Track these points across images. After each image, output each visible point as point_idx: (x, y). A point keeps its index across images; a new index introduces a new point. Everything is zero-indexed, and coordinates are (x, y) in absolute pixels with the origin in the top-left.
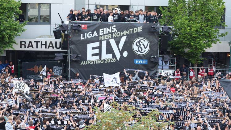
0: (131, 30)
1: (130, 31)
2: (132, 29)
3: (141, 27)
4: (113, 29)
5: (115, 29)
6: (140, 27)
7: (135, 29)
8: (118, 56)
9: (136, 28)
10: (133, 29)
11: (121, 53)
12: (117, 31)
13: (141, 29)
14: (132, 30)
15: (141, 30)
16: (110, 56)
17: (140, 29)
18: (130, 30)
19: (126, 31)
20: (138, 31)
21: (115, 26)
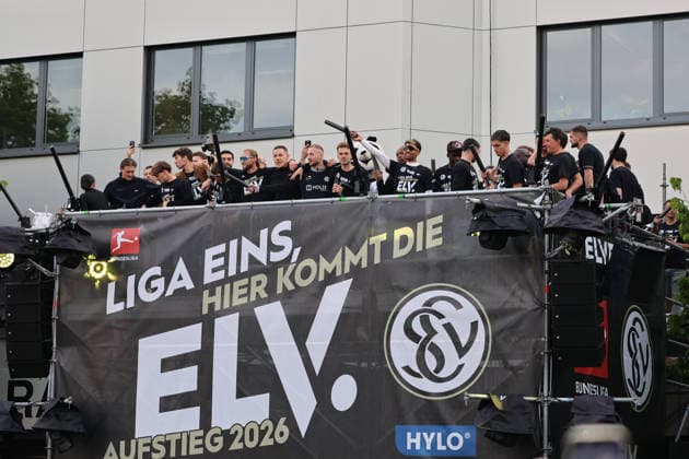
0: (378, 240)
1: (371, 249)
2: (383, 237)
3: (439, 219)
4: (277, 240)
5: (287, 242)
6: (431, 222)
7: (398, 233)
8: (303, 404)
9: (407, 231)
10: (391, 237)
11: (321, 385)
12: (297, 251)
13: (439, 230)
14: (383, 243)
15: (435, 237)
16: (258, 407)
17: (431, 233)
18: (373, 240)
19: (347, 249)
20: (419, 248)
21: (286, 225)
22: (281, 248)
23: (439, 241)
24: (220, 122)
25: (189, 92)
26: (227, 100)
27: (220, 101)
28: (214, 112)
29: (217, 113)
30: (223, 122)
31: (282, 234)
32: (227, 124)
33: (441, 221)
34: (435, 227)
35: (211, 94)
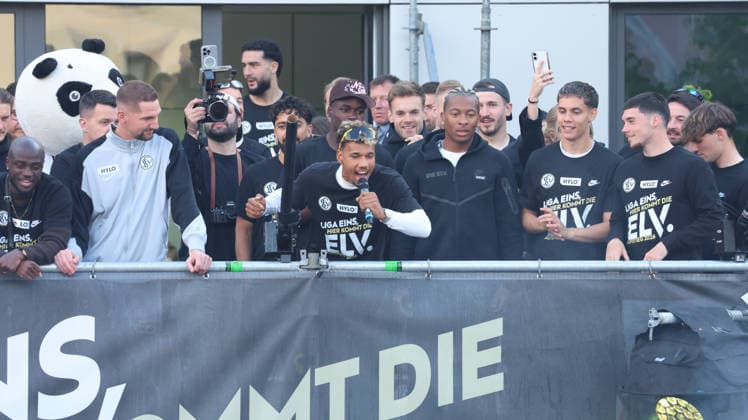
0: (337, 374)
1: (321, 395)
2: (351, 367)
3: (494, 328)
4: (55, 363)
6: (473, 334)
7: (390, 358)
9: (410, 353)
10: (371, 368)
12: (114, 394)
13: (494, 356)
14: (350, 383)
15: (483, 372)
17: (473, 359)
18: (323, 374)
19: (253, 392)
20: (445, 398)
21: (82, 327)
22: (66, 386)
23: (496, 383)
31: (69, 348)
33: (499, 332)
34: (483, 346)
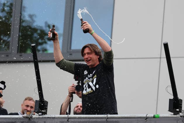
24: (38, 44)
25: (10, 13)
26: (46, 23)
27: (39, 23)
28: (32, 34)
29: (35, 35)
30: (41, 44)
32: (44, 46)
35: (31, 16)
